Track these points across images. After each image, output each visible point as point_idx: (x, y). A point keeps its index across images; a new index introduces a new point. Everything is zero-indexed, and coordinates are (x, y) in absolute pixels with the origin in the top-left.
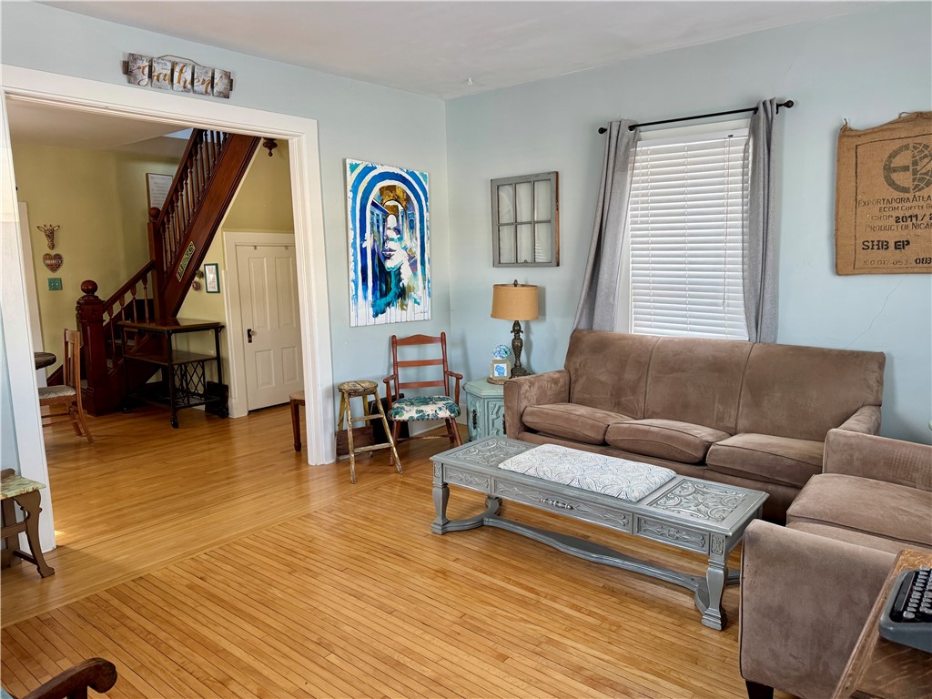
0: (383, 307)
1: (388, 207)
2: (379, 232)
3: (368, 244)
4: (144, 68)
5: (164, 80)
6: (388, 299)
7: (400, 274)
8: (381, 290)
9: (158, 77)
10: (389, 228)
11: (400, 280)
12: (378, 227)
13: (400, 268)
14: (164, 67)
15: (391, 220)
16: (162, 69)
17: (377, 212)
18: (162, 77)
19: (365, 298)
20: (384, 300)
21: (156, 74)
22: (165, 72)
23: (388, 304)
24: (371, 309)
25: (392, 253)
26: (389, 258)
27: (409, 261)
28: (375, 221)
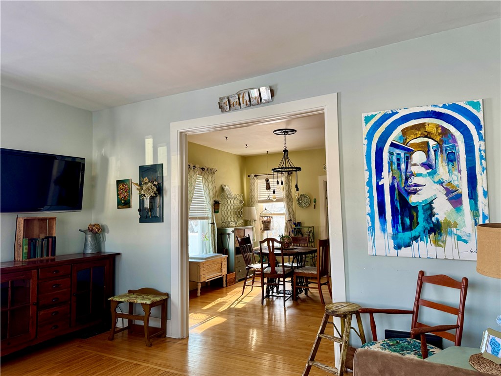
0: (407, 241)
1: (412, 145)
2: (400, 169)
3: (386, 181)
4: (226, 102)
5: (236, 105)
6: (414, 233)
7: (431, 208)
8: (403, 224)
9: (233, 104)
10: (415, 165)
11: (432, 215)
12: (399, 165)
13: (431, 202)
14: (235, 98)
15: (419, 157)
16: (234, 100)
17: (398, 151)
18: (235, 104)
19: (384, 230)
20: (408, 235)
21: (232, 103)
22: (235, 100)
23: (415, 238)
24: (391, 242)
25: (418, 188)
26: (415, 193)
27: (447, 195)
28: (395, 160)
